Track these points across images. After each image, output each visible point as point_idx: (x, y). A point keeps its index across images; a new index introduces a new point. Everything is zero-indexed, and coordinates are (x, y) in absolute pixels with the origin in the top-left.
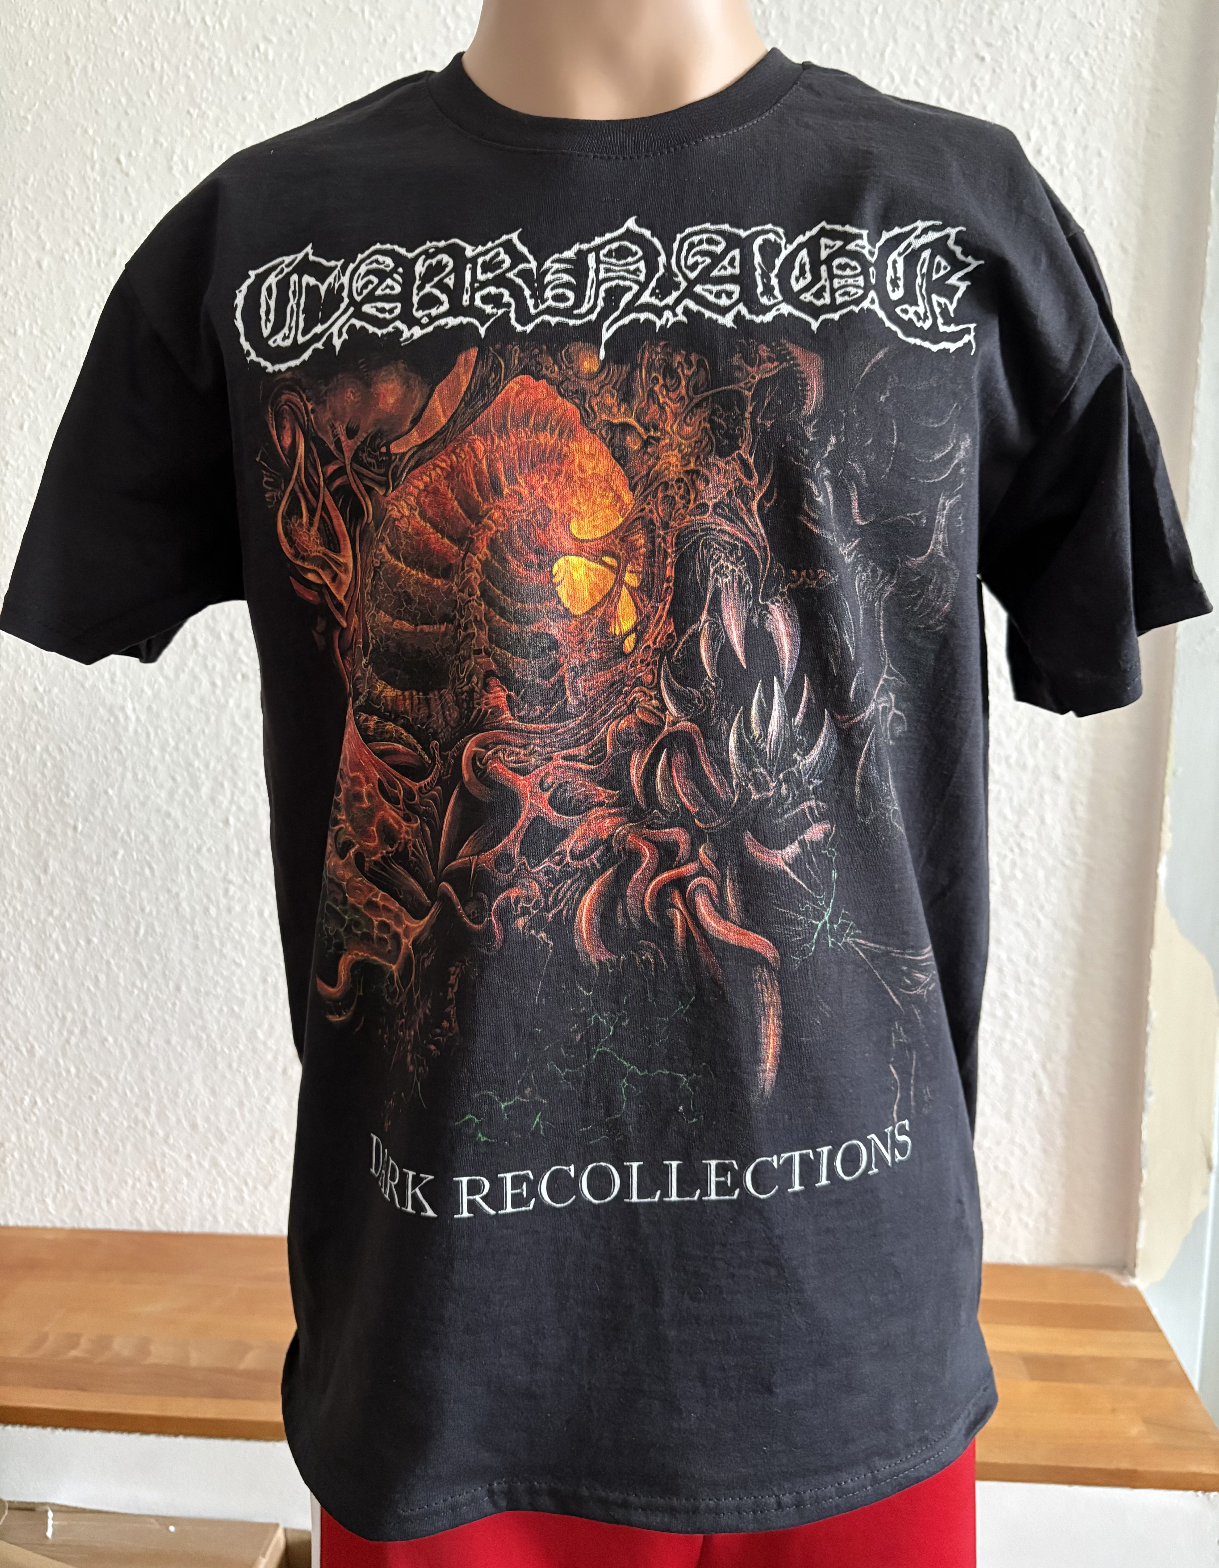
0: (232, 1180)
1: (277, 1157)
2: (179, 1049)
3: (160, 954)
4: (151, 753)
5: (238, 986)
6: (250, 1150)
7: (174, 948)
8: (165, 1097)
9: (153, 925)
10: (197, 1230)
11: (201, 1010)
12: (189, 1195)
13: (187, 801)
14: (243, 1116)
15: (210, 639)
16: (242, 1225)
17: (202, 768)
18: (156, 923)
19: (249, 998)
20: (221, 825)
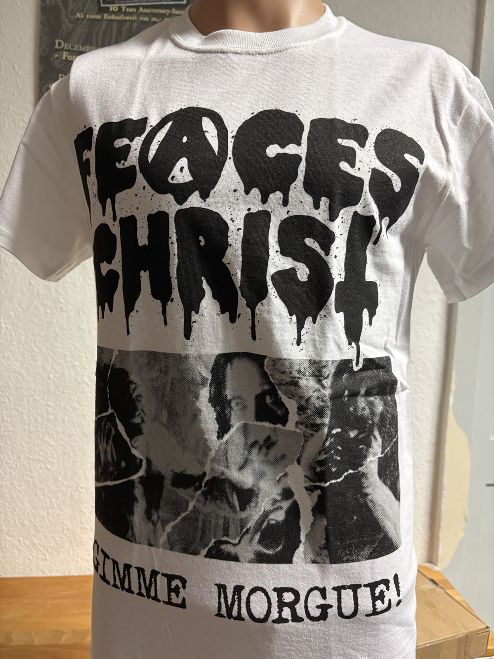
0: (41, 551)
3: (11, 441)
4: (13, 345)
5: (50, 455)
6: (51, 535)
8: (8, 511)
9: (8, 427)
12: (18, 559)
13: (30, 367)
14: (48, 518)
15: (46, 291)
17: (38, 352)
18: (9, 426)
19: (55, 461)
20: (46, 378)
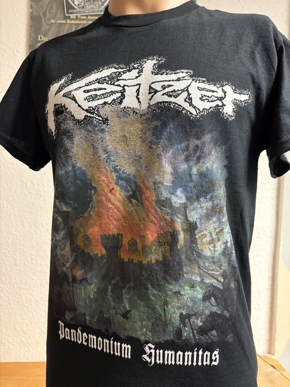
0: (26, 346)
1: (41, 337)
2: (12, 305)
3: (9, 277)
4: (11, 217)
5: (33, 285)
6: (33, 336)
7: (13, 275)
9: (7, 268)
10: (14, 361)
11: (20, 293)
12: (12, 351)
13: (21, 231)
14: (31, 325)
16: (29, 359)
